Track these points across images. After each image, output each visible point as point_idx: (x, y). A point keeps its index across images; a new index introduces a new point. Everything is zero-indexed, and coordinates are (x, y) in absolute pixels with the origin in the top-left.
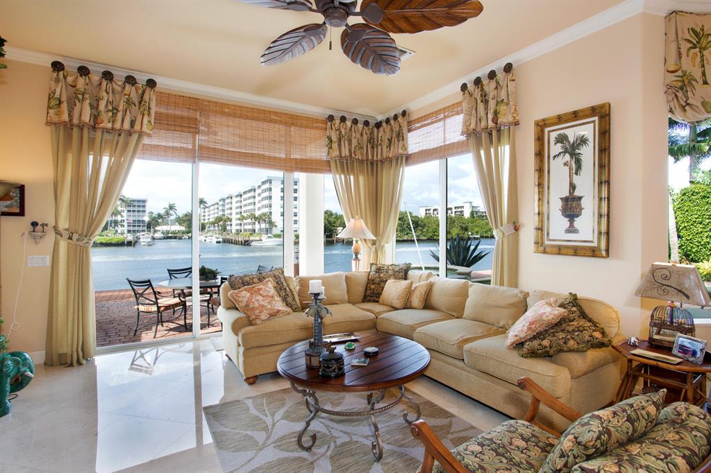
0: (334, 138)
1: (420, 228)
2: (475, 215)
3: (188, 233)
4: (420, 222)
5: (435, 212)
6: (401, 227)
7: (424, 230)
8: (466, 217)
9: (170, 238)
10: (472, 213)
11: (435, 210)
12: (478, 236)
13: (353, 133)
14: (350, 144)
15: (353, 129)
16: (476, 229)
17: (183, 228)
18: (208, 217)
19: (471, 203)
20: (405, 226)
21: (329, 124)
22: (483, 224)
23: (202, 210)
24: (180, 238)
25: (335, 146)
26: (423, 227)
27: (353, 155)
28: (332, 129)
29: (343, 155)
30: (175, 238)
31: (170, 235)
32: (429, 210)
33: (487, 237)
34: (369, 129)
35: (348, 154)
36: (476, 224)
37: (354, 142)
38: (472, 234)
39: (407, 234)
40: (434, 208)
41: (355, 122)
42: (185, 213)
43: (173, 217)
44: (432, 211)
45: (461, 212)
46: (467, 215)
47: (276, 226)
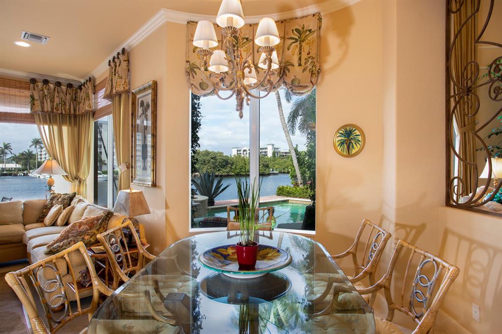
0: (36, 97)
1: (229, 165)
2: (276, 155)
3: (24, 170)
4: (229, 161)
5: (245, 153)
6: (214, 164)
7: (233, 167)
8: (269, 157)
9: (6, 175)
10: (274, 154)
11: (244, 151)
12: (277, 172)
13: (56, 93)
14: (52, 101)
15: (56, 90)
16: (277, 166)
17: (19, 166)
18: (44, 156)
19: (273, 145)
20: (217, 164)
21: (32, 85)
22: (282, 162)
23: (39, 150)
24: (16, 175)
25: (37, 103)
26: (232, 164)
27: (55, 110)
28: (34, 90)
29: (46, 110)
30: (10, 175)
31: (5, 172)
32: (240, 151)
33: (284, 173)
34: (73, 90)
35: (50, 109)
36: (276, 162)
37: (57, 100)
38: (273, 171)
39: (219, 170)
40: (244, 149)
41: (59, 84)
42: (21, 152)
43: (9, 156)
44: (242, 152)
45: (265, 152)
46: (270, 155)
47: (105, 164)
